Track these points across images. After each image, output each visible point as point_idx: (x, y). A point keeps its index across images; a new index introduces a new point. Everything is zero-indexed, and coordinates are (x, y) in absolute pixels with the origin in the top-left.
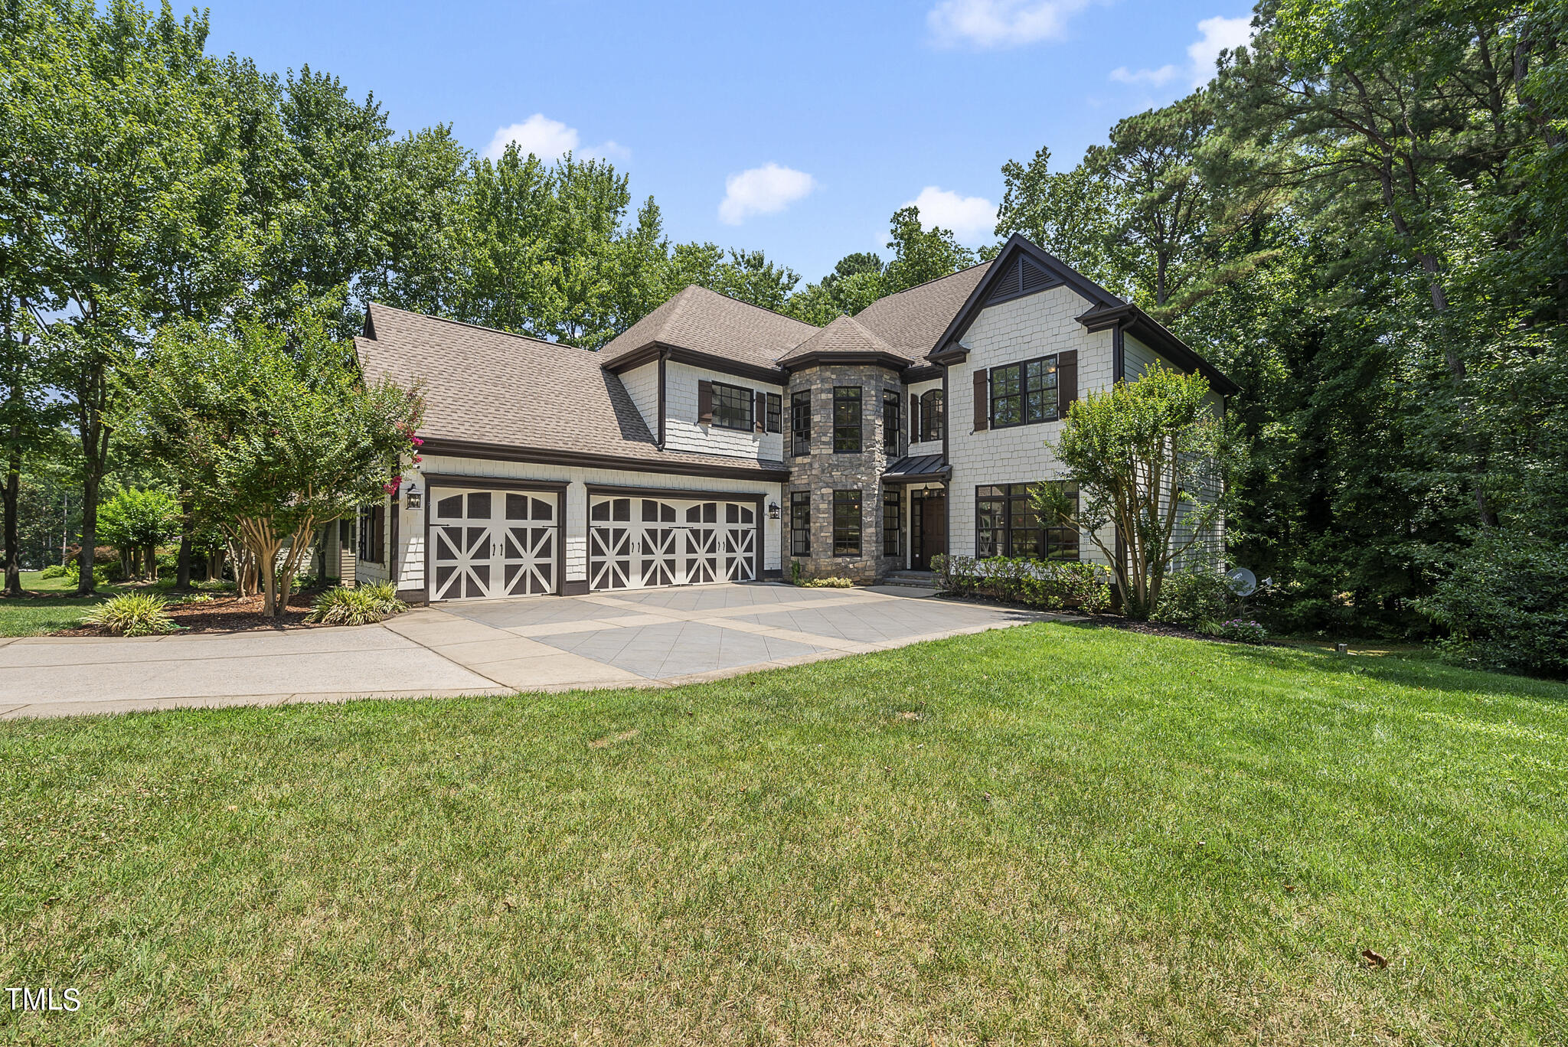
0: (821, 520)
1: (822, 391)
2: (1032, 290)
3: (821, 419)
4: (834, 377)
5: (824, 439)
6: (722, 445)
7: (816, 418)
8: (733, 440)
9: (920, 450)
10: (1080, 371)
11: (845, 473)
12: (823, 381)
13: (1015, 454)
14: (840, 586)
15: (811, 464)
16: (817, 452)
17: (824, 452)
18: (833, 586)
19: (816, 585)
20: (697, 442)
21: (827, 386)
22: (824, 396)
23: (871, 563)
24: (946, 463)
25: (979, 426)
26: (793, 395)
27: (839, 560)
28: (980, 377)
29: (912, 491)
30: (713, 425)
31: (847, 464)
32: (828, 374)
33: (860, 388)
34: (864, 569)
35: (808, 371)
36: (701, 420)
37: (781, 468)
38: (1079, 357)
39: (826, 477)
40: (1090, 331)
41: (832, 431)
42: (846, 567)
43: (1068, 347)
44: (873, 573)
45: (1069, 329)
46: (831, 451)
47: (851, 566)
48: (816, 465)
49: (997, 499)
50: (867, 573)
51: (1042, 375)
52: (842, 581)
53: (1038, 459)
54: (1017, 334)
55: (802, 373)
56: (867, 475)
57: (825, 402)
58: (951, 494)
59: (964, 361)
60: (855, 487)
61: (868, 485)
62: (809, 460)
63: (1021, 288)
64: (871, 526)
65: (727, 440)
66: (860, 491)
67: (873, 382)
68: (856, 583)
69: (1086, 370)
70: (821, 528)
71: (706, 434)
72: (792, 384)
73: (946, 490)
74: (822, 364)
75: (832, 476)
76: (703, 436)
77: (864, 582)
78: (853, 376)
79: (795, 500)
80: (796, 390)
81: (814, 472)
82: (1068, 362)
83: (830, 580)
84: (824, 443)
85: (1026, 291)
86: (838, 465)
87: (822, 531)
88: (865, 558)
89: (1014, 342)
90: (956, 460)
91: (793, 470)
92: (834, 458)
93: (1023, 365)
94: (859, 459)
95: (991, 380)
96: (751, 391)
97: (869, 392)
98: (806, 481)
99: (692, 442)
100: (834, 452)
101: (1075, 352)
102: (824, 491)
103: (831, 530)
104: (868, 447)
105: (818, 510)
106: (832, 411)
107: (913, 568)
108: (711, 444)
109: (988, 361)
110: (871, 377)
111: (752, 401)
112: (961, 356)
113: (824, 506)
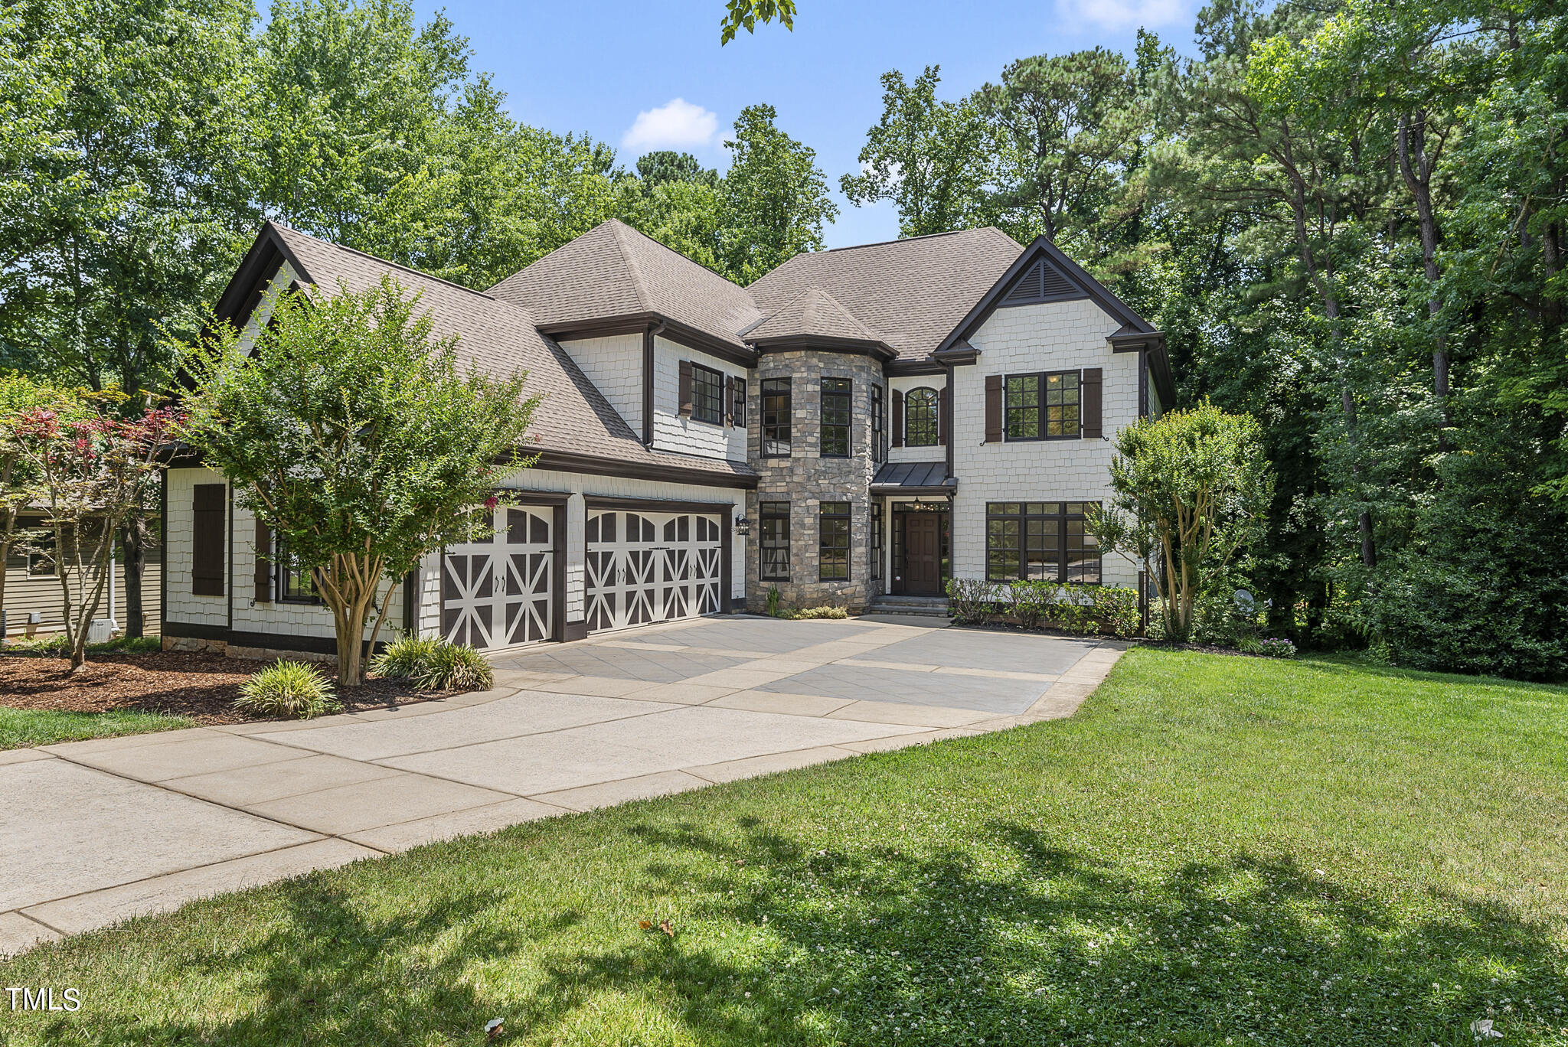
0: (806, 538)
1: (808, 381)
2: (1056, 297)
3: (806, 415)
4: (821, 365)
5: (810, 439)
6: (699, 444)
7: (799, 414)
8: (707, 437)
9: (903, 456)
10: (1105, 390)
11: (834, 481)
12: (810, 369)
13: (1033, 471)
14: (835, 617)
15: (791, 470)
16: (800, 455)
17: (810, 455)
18: (825, 616)
19: (805, 616)
20: (678, 440)
21: (813, 376)
22: (810, 388)
23: (861, 588)
24: (949, 474)
25: (992, 436)
26: (762, 381)
27: (826, 585)
28: (993, 384)
29: (893, 503)
30: (692, 418)
31: (835, 471)
32: (815, 361)
33: (850, 380)
34: (853, 596)
35: (787, 355)
36: (682, 411)
37: (746, 472)
38: (1104, 375)
39: (811, 486)
40: (1115, 351)
41: (818, 430)
42: (834, 593)
43: (1093, 364)
44: (862, 600)
45: (1094, 345)
46: (818, 455)
47: (839, 592)
48: (799, 471)
49: (1012, 518)
50: (856, 601)
51: (1063, 390)
52: (837, 611)
53: (1058, 478)
54: (1038, 342)
55: (779, 356)
56: (857, 484)
57: (811, 396)
58: (956, 510)
59: (974, 362)
60: (844, 499)
61: (858, 497)
62: (788, 464)
63: (1042, 294)
64: (861, 545)
65: (701, 436)
66: (849, 503)
67: (864, 375)
68: (850, 613)
69: (1111, 390)
70: (806, 548)
71: (685, 428)
72: (761, 367)
73: (950, 503)
74: (808, 348)
75: (818, 485)
76: (681, 431)
77: (854, 612)
78: (843, 366)
79: (765, 511)
80: (768, 375)
81: (795, 479)
82: (1093, 380)
83: (820, 610)
84: (811, 445)
85: (1047, 298)
86: (825, 472)
87: (806, 551)
88: (854, 582)
89: (1032, 350)
90: (962, 473)
91: (763, 474)
92: (822, 462)
93: (1043, 377)
94: (848, 465)
95: (1006, 388)
96: (721, 374)
97: (859, 386)
98: (783, 489)
99: (673, 439)
100: (821, 456)
101: (1100, 370)
102: (810, 502)
103: (818, 550)
104: (858, 452)
105: (803, 526)
106: (819, 406)
107: (893, 593)
108: (690, 442)
109: (1002, 367)
110: (861, 368)
111: (722, 387)
112: (971, 357)
113: (809, 521)
